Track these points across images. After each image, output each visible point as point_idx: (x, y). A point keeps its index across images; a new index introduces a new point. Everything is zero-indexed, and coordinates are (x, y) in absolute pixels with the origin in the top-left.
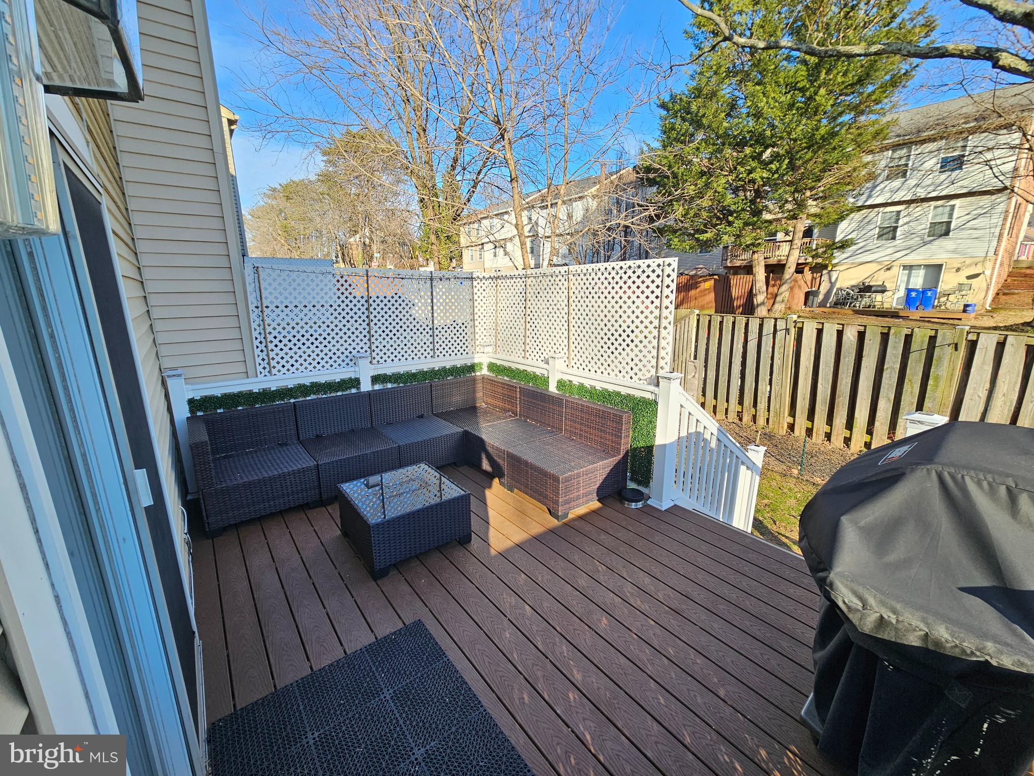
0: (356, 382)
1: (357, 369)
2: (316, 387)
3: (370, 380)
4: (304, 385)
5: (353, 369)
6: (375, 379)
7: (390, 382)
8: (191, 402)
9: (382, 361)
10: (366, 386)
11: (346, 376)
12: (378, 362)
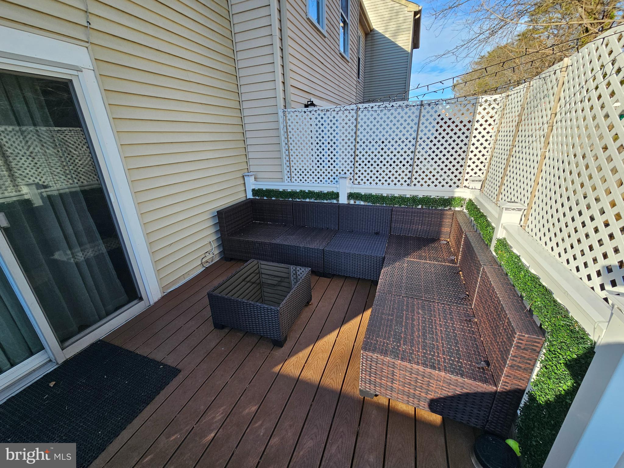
0: (336, 196)
1: (338, 186)
2: (311, 194)
3: (346, 196)
4: (304, 192)
5: (335, 185)
6: (351, 196)
7: (362, 200)
8: (253, 190)
9: (362, 182)
10: (343, 200)
11: (330, 190)
12: (359, 182)
